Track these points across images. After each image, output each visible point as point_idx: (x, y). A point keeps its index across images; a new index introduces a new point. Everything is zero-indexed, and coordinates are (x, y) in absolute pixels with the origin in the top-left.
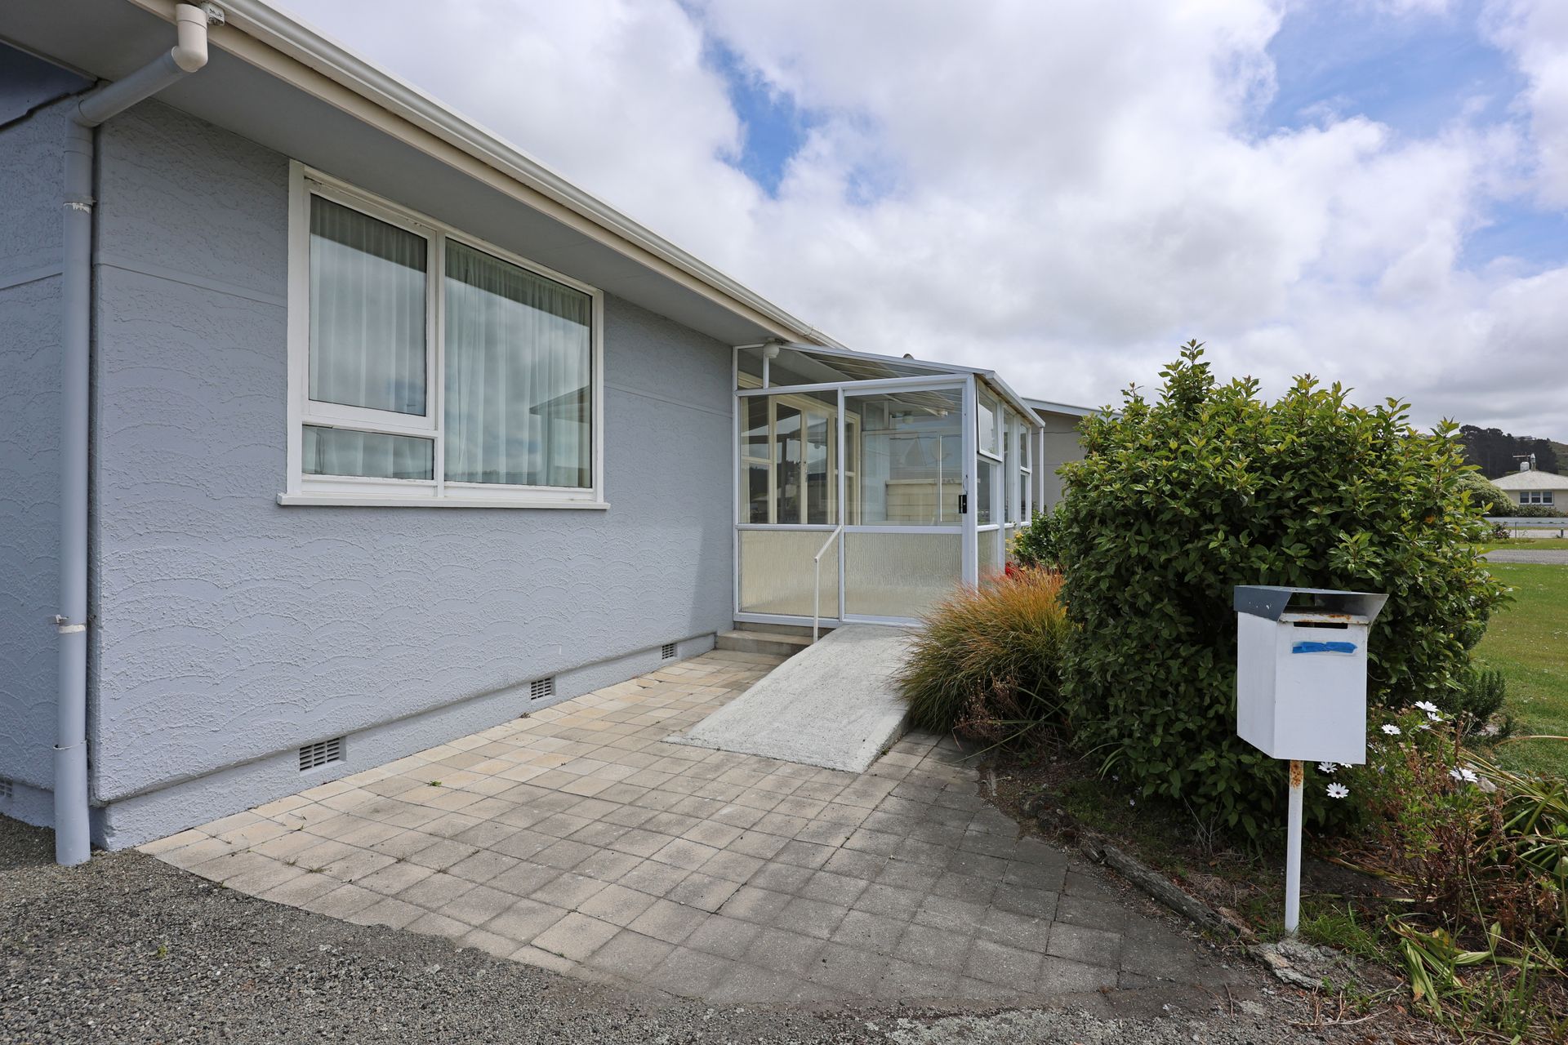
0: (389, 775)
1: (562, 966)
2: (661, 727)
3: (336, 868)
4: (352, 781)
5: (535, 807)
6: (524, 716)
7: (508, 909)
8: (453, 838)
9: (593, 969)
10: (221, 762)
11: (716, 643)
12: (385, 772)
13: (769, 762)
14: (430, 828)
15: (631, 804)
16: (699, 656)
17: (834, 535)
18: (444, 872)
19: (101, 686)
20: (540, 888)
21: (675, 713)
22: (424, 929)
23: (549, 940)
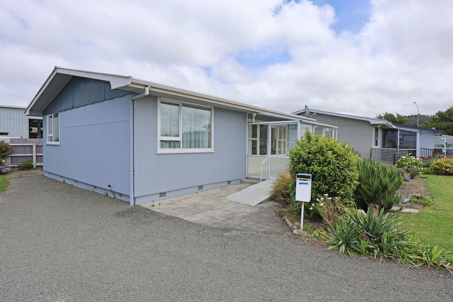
0: (173, 200)
1: (193, 221)
2: (221, 196)
3: (165, 209)
4: (167, 200)
5: (195, 206)
6: (197, 193)
7: (188, 216)
8: (182, 208)
9: (197, 222)
10: (149, 194)
11: (241, 182)
12: (172, 199)
13: (238, 203)
14: (178, 207)
15: (210, 207)
16: (236, 184)
17: (267, 158)
18: (180, 211)
19: (135, 181)
20: (193, 214)
21: (226, 194)
22: (176, 216)
23: (192, 219)
